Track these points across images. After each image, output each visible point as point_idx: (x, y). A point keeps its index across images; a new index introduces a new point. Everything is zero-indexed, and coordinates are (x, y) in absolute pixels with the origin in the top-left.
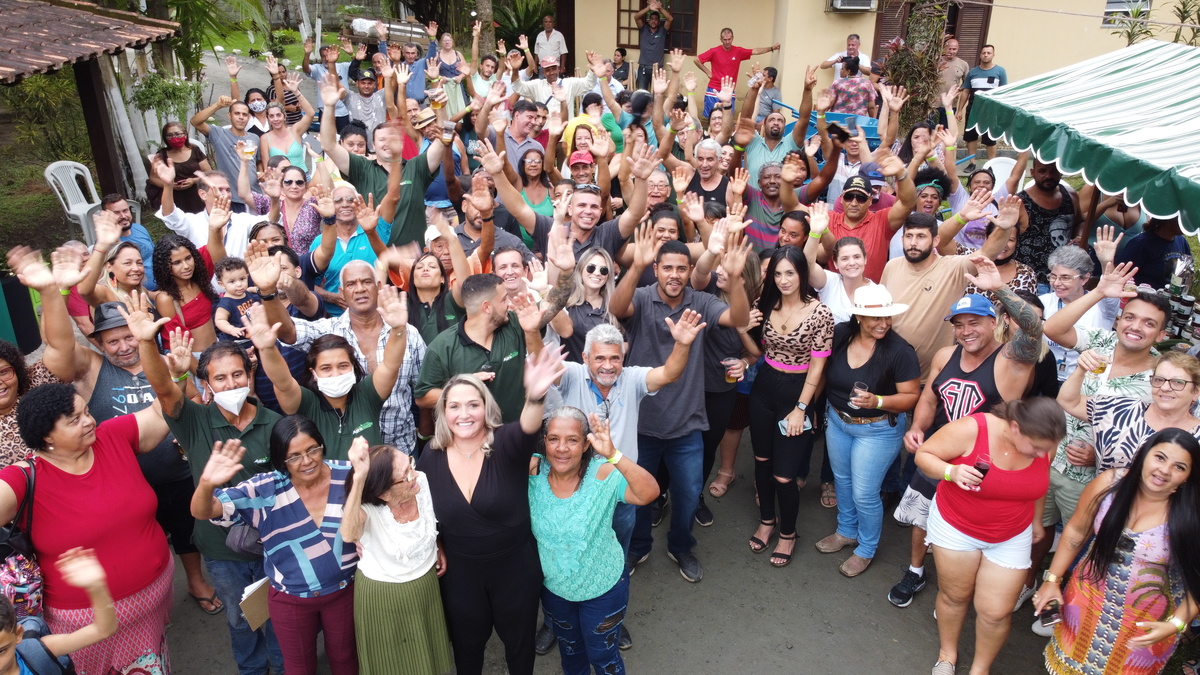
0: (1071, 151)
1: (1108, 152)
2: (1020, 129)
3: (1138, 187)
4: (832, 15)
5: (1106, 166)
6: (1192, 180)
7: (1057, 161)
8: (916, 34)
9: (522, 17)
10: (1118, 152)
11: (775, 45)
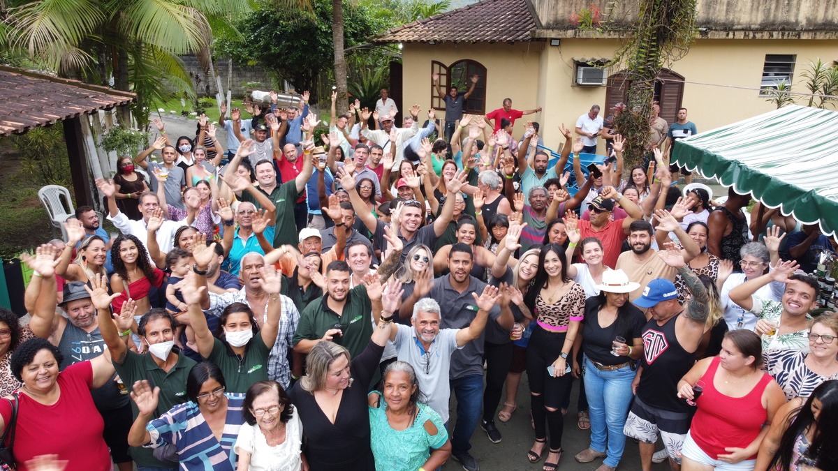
0: (743, 178)
1: (768, 179)
2: (706, 164)
3: (790, 203)
4: (576, 88)
5: (767, 189)
6: (827, 198)
7: (734, 185)
8: (634, 101)
9: (367, 89)
10: (775, 179)
11: (538, 108)
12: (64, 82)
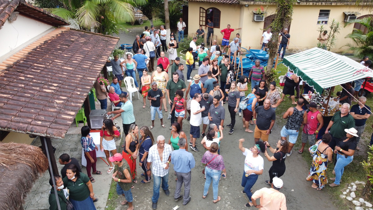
0: (299, 72)
2: (291, 66)
3: (308, 81)
4: (254, 22)
5: (303, 76)
10: (305, 74)
11: (240, 28)
12: (97, 35)
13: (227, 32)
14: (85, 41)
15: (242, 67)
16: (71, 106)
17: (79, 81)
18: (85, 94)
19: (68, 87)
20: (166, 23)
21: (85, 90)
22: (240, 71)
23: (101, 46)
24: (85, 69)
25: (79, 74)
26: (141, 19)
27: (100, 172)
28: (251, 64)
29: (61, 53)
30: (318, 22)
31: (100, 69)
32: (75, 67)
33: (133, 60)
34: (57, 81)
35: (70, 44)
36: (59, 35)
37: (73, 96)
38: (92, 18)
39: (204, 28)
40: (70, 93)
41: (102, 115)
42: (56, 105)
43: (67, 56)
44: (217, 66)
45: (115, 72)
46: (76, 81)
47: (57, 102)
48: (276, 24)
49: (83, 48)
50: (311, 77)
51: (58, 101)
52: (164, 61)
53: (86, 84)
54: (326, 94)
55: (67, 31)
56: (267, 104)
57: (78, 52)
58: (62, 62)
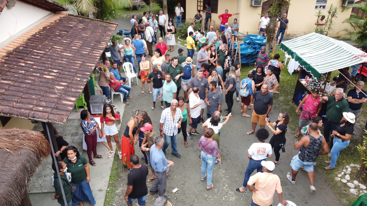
0: (296, 58)
2: (289, 52)
3: (305, 66)
4: (252, 7)
5: (301, 62)
10: (303, 59)
11: (237, 13)
12: (95, 20)
13: (225, 17)
14: (83, 27)
15: (240, 53)
16: (71, 92)
17: (78, 67)
18: (85, 80)
19: (68, 73)
20: (164, 8)
21: (85, 76)
22: (238, 56)
23: (99, 32)
24: (85, 55)
25: (78, 60)
26: (138, 4)
27: (101, 156)
28: (249, 50)
29: (60, 40)
30: (316, 7)
31: (100, 55)
32: (74, 53)
33: (131, 46)
34: (56, 67)
35: (69, 30)
36: (58, 21)
37: (74, 82)
38: (90, 4)
39: (201, 13)
40: (70, 79)
41: (102, 100)
42: (57, 91)
43: (66, 42)
44: (215, 51)
45: (114, 57)
46: (75, 67)
47: (57, 89)
48: (275, 9)
49: (82, 34)
50: (308, 62)
51: (58, 87)
52: (162, 46)
53: (86, 70)
54: (323, 79)
55: (65, 17)
56: (265, 89)
57: (77, 38)
58: (62, 48)
